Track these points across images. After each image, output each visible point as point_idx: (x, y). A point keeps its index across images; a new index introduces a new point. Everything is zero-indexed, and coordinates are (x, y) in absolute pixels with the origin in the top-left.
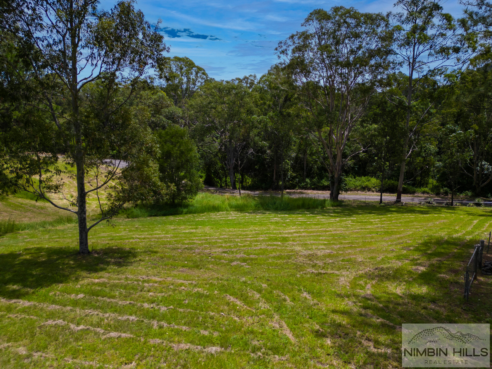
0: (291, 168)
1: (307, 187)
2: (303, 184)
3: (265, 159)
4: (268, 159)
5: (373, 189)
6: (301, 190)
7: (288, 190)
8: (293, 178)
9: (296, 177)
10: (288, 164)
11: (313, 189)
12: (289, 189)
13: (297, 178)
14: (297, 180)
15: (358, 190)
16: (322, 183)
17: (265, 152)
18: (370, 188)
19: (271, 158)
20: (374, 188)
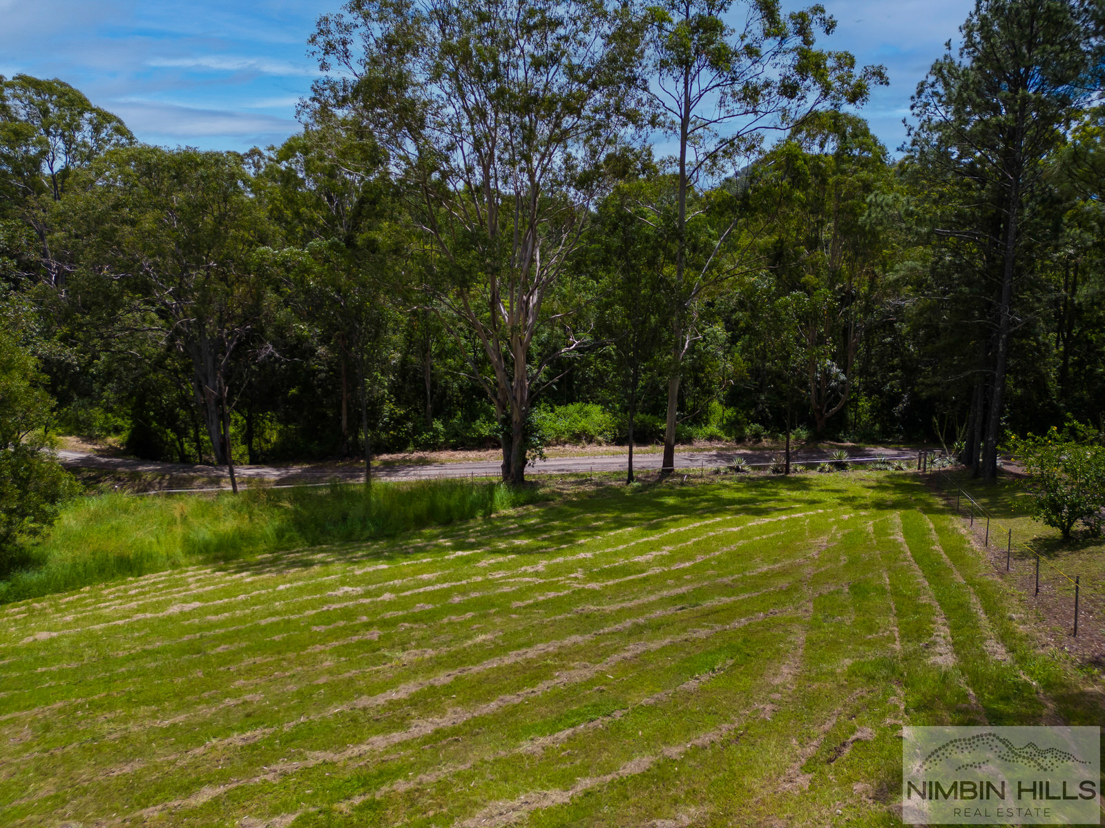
0: (390, 393)
1: (436, 444)
2: (425, 436)
3: (314, 371)
4: (321, 371)
5: (600, 438)
6: (421, 454)
7: (385, 457)
8: (399, 421)
9: (406, 417)
10: (381, 384)
11: (455, 448)
12: (389, 451)
13: (409, 420)
14: (410, 424)
15: (565, 443)
16: (475, 432)
17: (312, 351)
18: (592, 437)
19: (331, 369)
20: (600, 434)
